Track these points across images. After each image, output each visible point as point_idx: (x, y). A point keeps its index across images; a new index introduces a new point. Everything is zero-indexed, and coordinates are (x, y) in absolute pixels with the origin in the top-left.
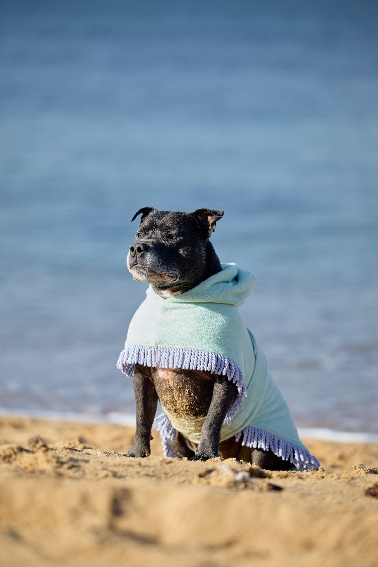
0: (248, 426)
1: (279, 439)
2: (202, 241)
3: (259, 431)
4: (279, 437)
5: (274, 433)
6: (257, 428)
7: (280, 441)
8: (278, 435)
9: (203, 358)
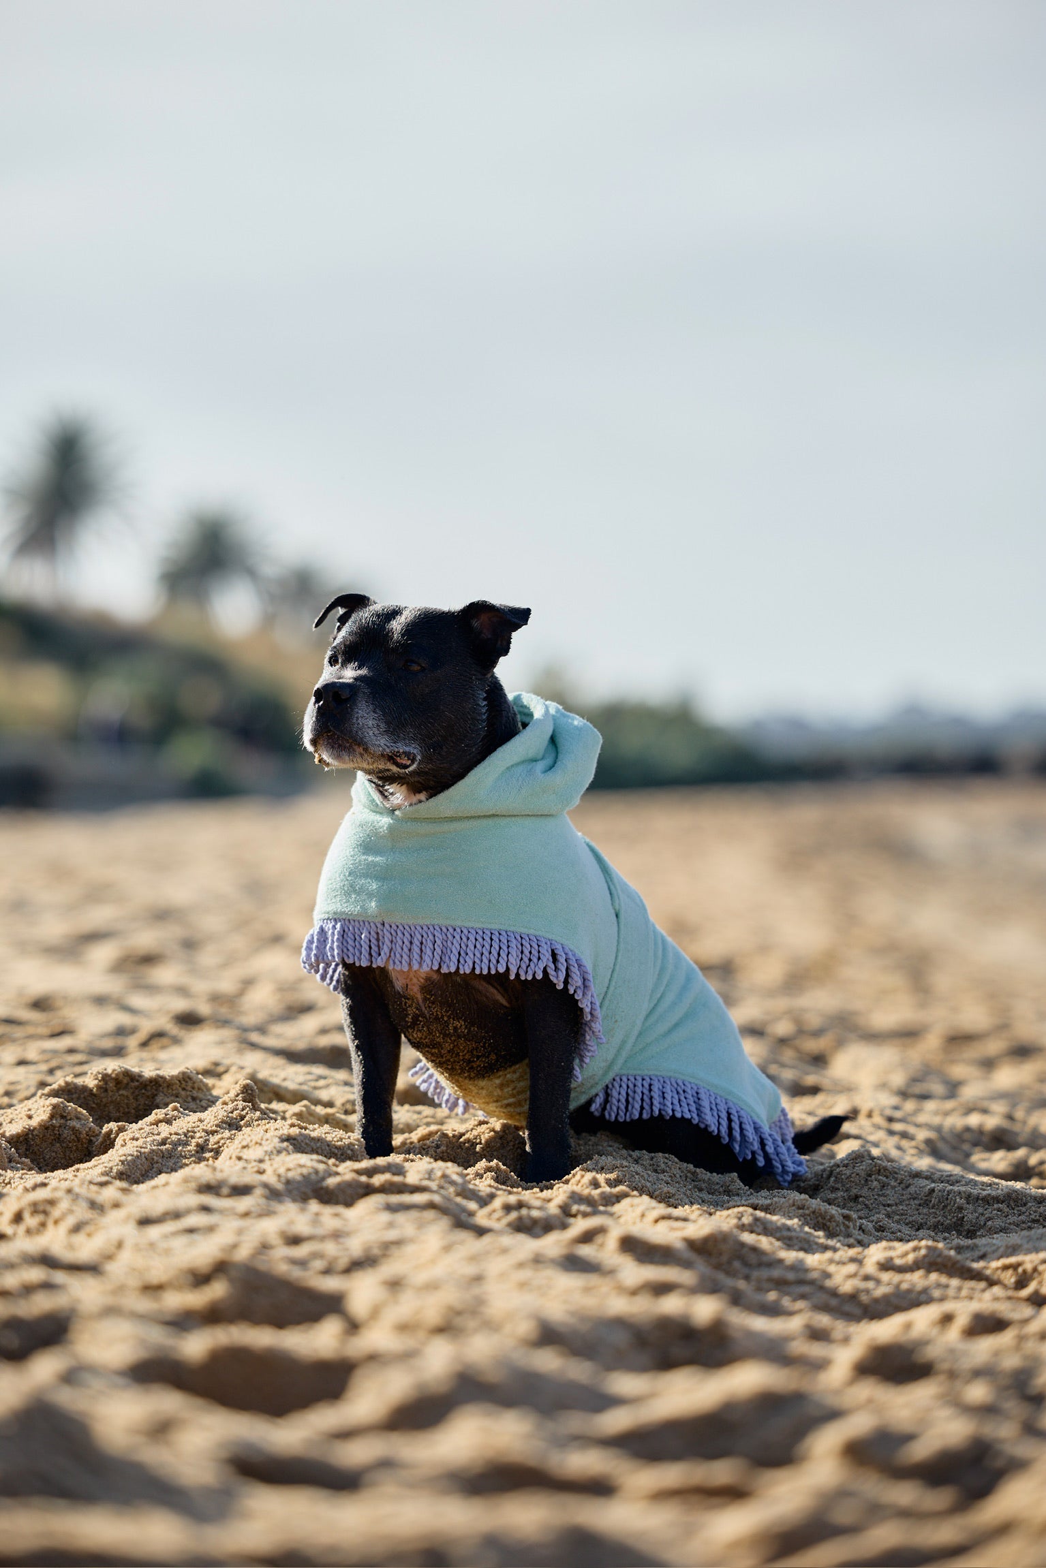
0: (617, 1076)
1: (695, 1088)
2: (480, 677)
3: (644, 1082)
4: (696, 1085)
5: (683, 1078)
6: (639, 1075)
7: (700, 1091)
8: (692, 1081)
9: (487, 946)
